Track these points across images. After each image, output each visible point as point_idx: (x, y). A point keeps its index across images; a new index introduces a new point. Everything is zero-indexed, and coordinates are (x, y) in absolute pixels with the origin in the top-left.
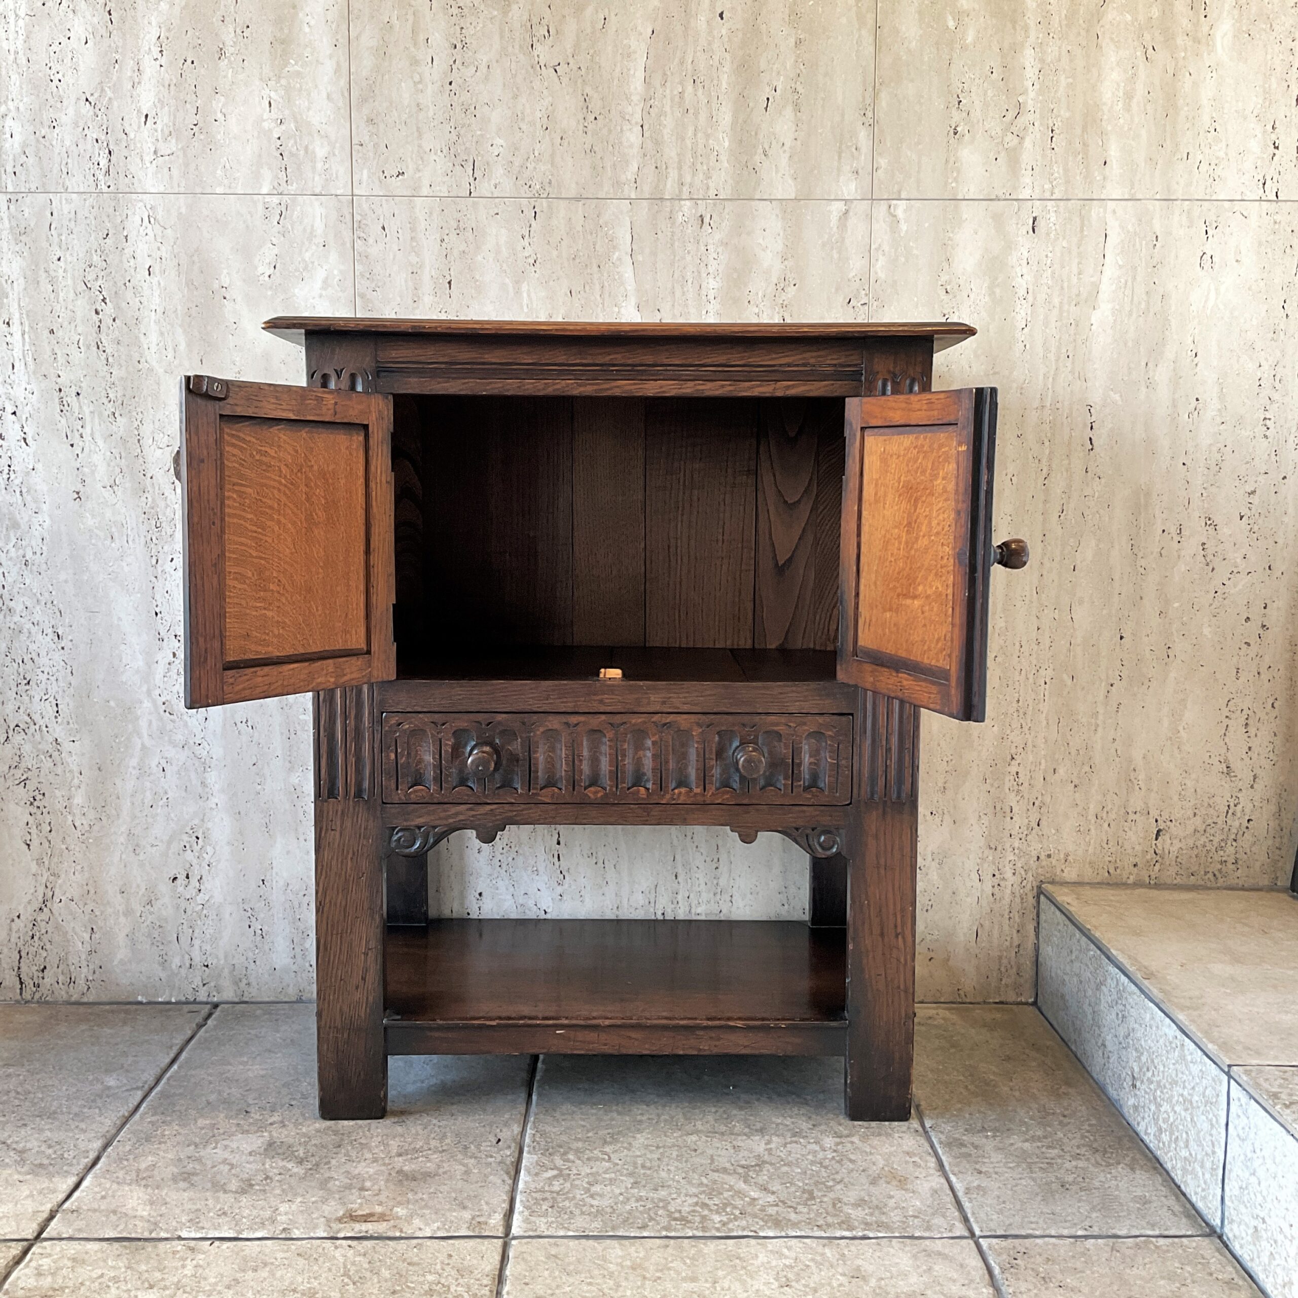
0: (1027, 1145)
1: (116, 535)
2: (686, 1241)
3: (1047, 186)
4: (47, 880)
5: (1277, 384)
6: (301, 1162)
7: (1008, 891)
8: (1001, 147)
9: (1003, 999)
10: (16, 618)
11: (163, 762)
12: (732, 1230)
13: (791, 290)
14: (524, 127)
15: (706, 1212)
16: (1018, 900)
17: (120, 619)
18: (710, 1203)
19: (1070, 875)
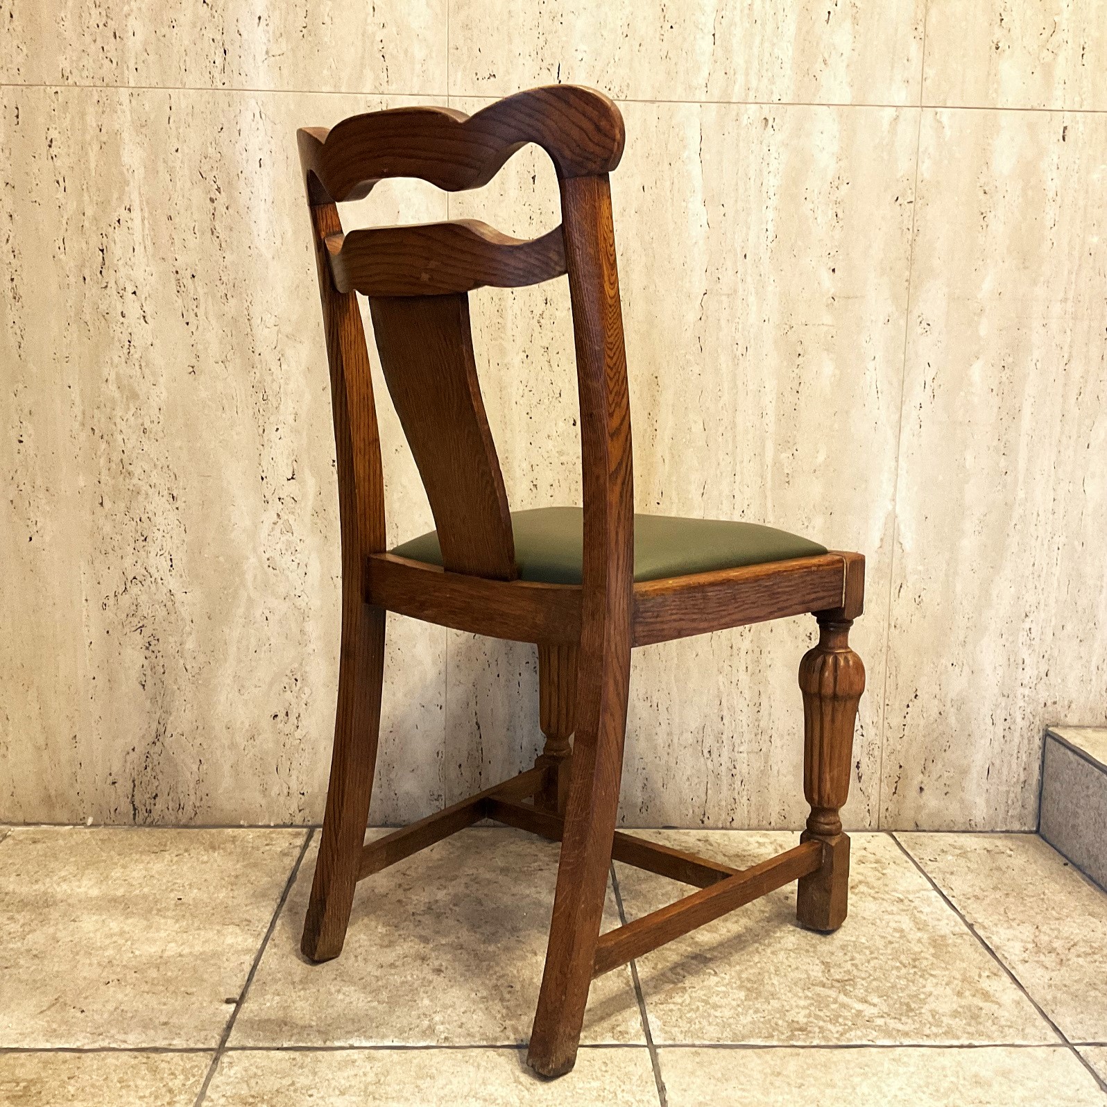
1: (226, 406)
2: (813, 1050)
3: (1077, 99)
4: (160, 716)
7: (1017, 734)
8: (1038, 62)
9: (1008, 828)
10: (135, 481)
11: (267, 613)
12: (851, 1040)
13: (844, 188)
14: (605, 34)
15: (821, 1023)
16: (1026, 741)
17: (229, 483)
18: (821, 1014)
19: (1073, 719)
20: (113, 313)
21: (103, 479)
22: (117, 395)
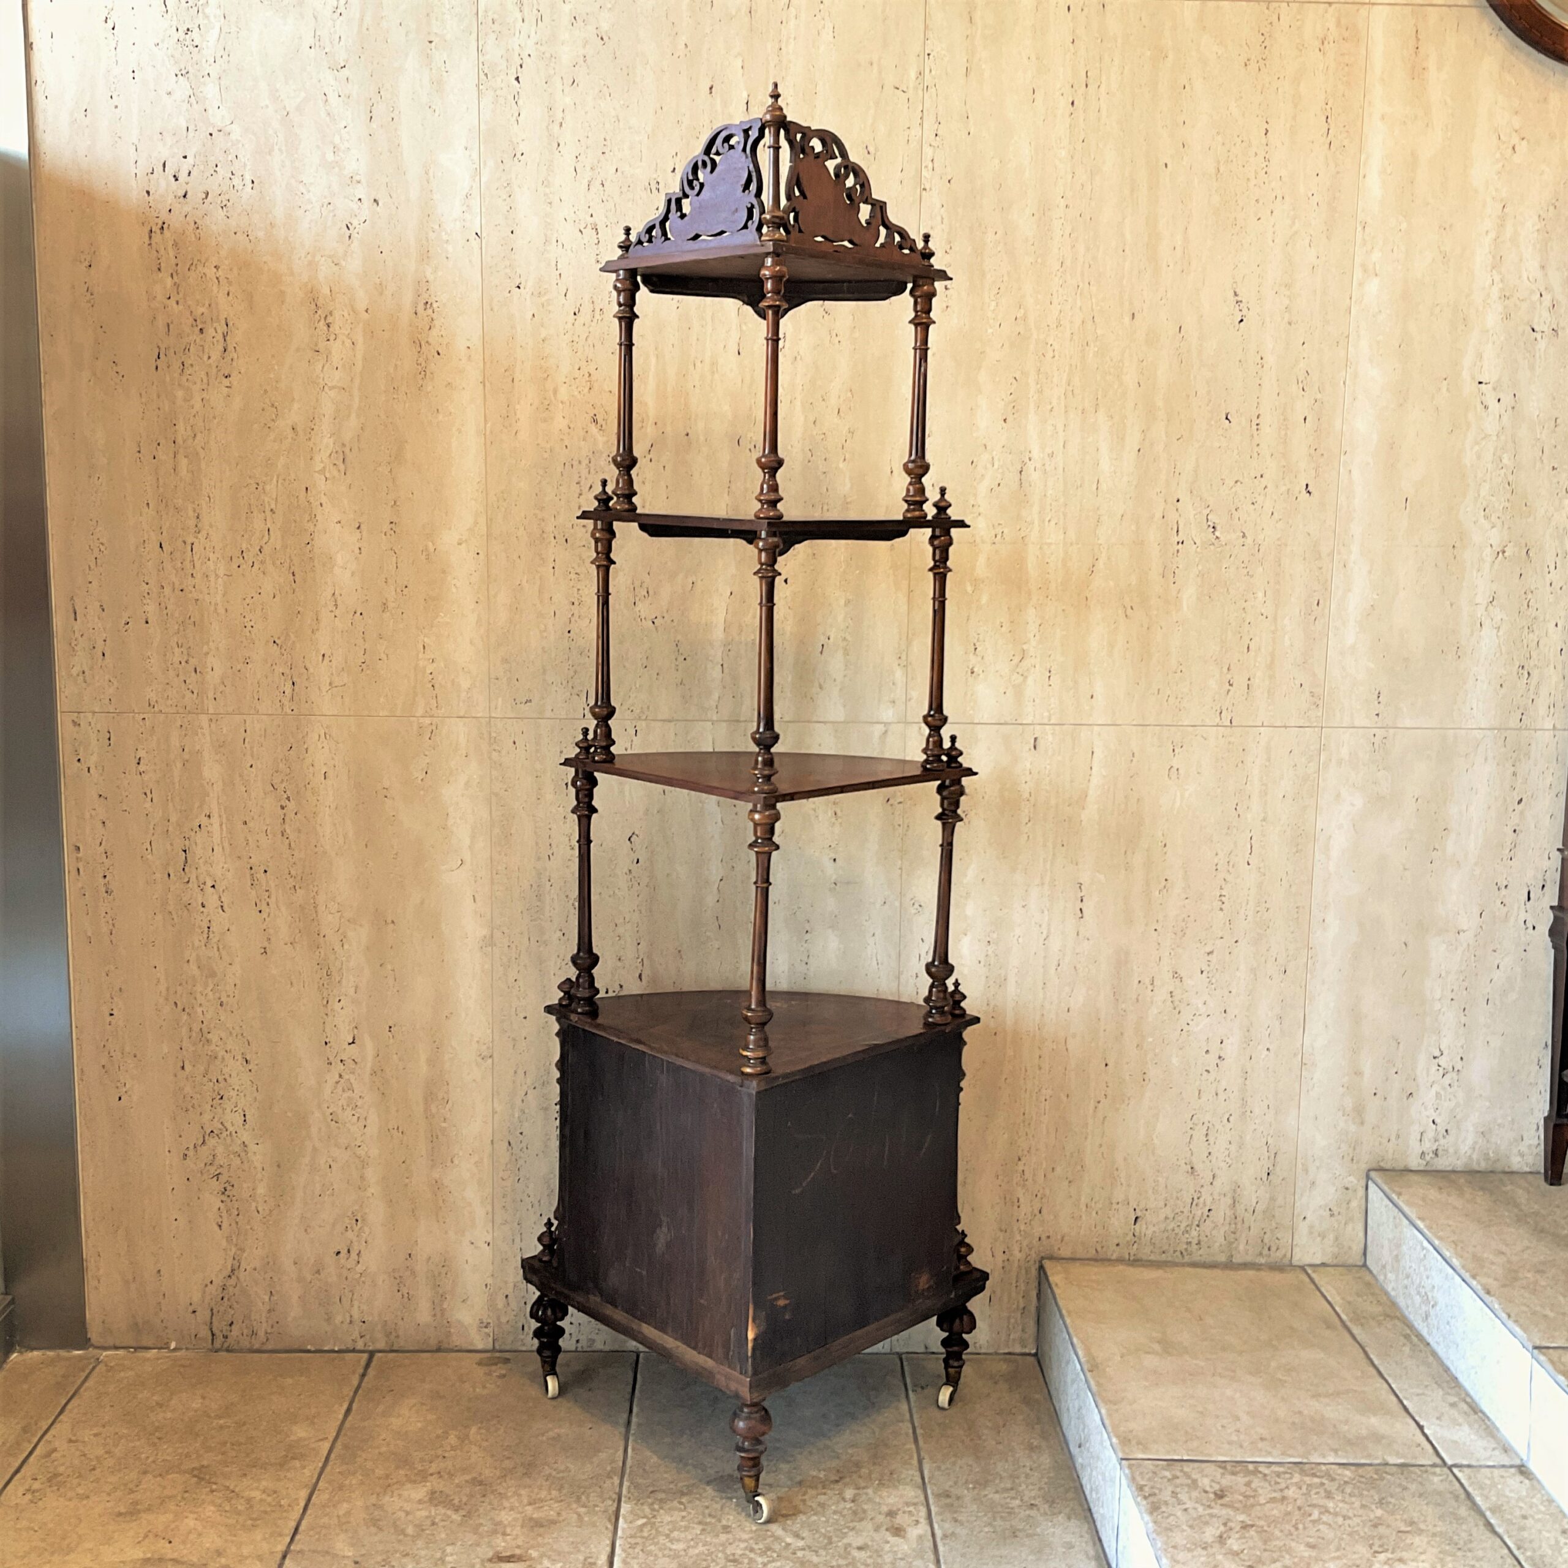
0: (997, 1496)
1: (294, 982)
3: (1046, 714)
4: (236, 1253)
5: (1231, 869)
6: (457, 1510)
7: (1016, 1264)
8: (1009, 684)
9: (1010, 1351)
10: (213, 1047)
11: (330, 1160)
16: (1023, 1272)
17: (297, 1048)
19: (1066, 1252)
20: (194, 904)
21: (184, 1045)
22: (196, 972)
